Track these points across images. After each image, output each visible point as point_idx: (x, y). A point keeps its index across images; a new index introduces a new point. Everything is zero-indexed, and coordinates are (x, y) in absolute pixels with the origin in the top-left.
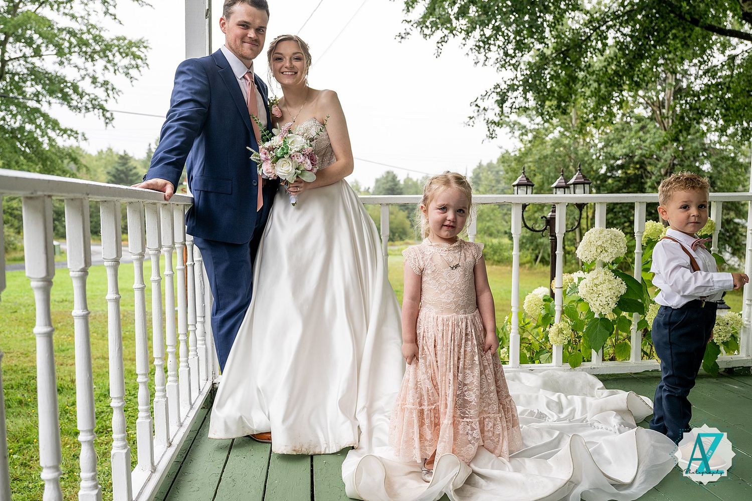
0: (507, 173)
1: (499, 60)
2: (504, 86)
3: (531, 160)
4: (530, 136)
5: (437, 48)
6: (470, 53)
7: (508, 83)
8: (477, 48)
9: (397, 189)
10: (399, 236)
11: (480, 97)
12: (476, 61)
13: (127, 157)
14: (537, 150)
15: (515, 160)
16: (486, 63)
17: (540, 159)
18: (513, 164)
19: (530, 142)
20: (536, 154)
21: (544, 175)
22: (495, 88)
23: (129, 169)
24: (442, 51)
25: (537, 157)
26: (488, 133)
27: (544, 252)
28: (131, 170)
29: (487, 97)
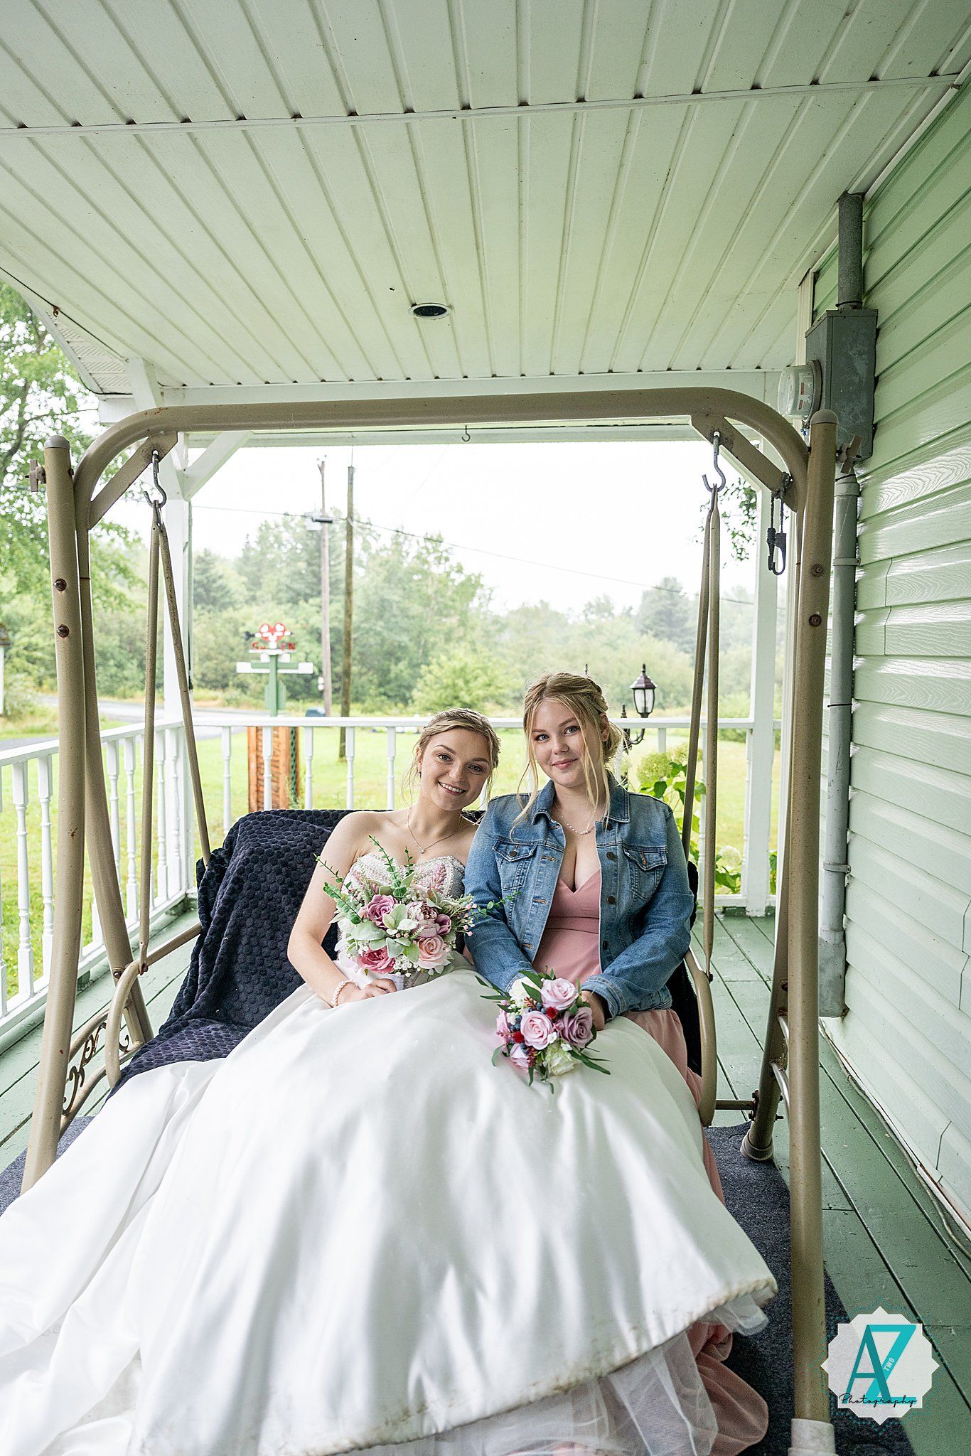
9: (677, 612)
10: (675, 698)
13: (208, 558)
23: (211, 579)
28: (214, 581)
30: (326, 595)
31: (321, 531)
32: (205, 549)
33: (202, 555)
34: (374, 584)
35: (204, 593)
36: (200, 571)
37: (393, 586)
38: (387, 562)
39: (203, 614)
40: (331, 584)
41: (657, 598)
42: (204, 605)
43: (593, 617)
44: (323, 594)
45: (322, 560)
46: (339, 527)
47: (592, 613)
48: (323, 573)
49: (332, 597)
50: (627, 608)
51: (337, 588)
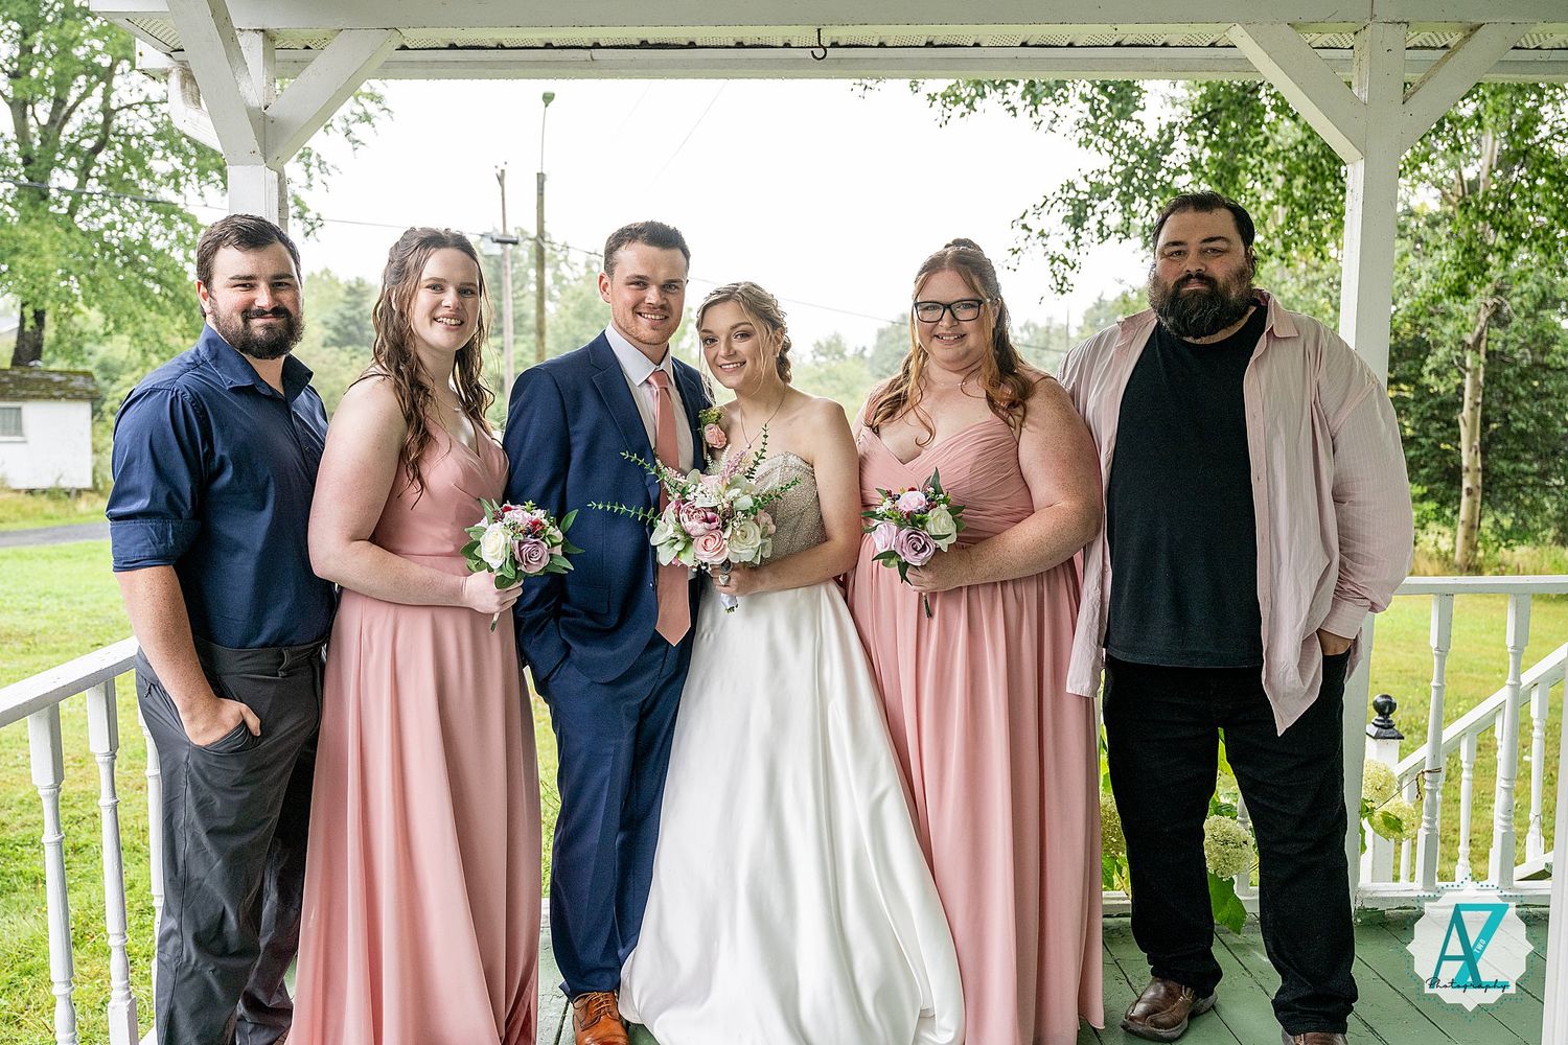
1: (1081, 125)
2: (1083, 187)
7: (1092, 179)
22: (1065, 192)
26: (1054, 284)
29: (1046, 209)
30: (509, 335)
31: (502, 256)
32: (358, 278)
33: (354, 285)
34: (564, 320)
35: (357, 332)
36: (352, 305)
37: (588, 323)
38: (580, 294)
39: (355, 357)
40: (515, 320)
41: (896, 337)
42: (356, 346)
43: (822, 359)
44: (505, 333)
45: (504, 290)
46: (525, 251)
47: (822, 354)
48: (505, 307)
49: (516, 336)
50: (860, 348)
51: (521, 326)
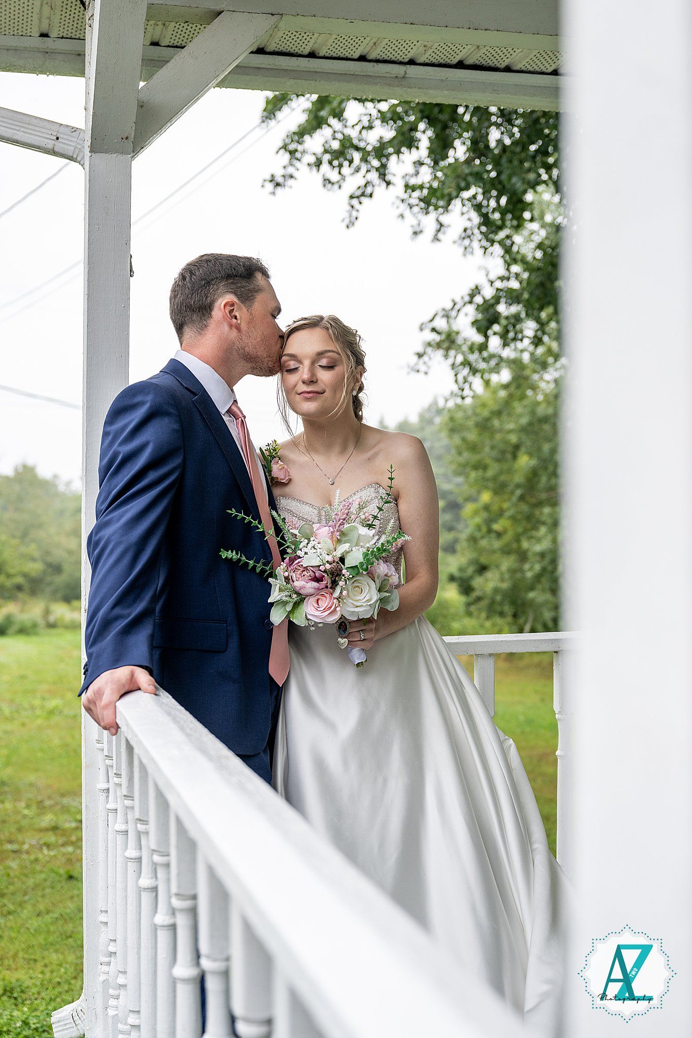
0: (460, 453)
1: (469, 233)
2: (488, 293)
3: (511, 426)
4: (505, 376)
5: (349, 208)
6: (407, 213)
7: (499, 284)
8: (422, 205)
11: (441, 314)
12: (418, 230)
14: (525, 406)
15: (477, 425)
16: (440, 236)
17: (531, 424)
18: (472, 436)
19: (506, 387)
20: (520, 416)
21: (539, 458)
22: (472, 296)
24: (360, 215)
25: (524, 421)
26: (455, 388)
27: (535, 620)
29: (454, 313)
